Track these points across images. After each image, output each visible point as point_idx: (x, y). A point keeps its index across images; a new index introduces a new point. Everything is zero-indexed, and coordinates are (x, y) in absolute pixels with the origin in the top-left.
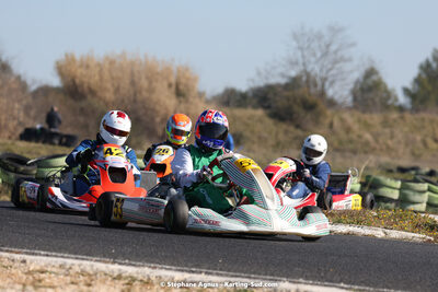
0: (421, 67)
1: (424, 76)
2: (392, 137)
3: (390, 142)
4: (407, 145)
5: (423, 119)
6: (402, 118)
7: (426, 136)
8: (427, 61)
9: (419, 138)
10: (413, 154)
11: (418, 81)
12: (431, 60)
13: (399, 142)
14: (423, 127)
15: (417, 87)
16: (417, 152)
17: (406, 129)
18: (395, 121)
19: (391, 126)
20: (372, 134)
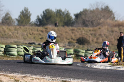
0: (21, 12)
1: (22, 15)
2: (18, 33)
3: (17, 35)
4: (22, 36)
5: (26, 28)
6: (20, 28)
7: (27, 33)
8: (23, 11)
9: (25, 34)
10: (24, 38)
11: (20, 16)
12: (24, 10)
13: (20, 35)
14: (27, 30)
15: (20, 18)
16: (25, 38)
17: (22, 31)
18: (18, 28)
19: (17, 30)
20: (12, 33)
